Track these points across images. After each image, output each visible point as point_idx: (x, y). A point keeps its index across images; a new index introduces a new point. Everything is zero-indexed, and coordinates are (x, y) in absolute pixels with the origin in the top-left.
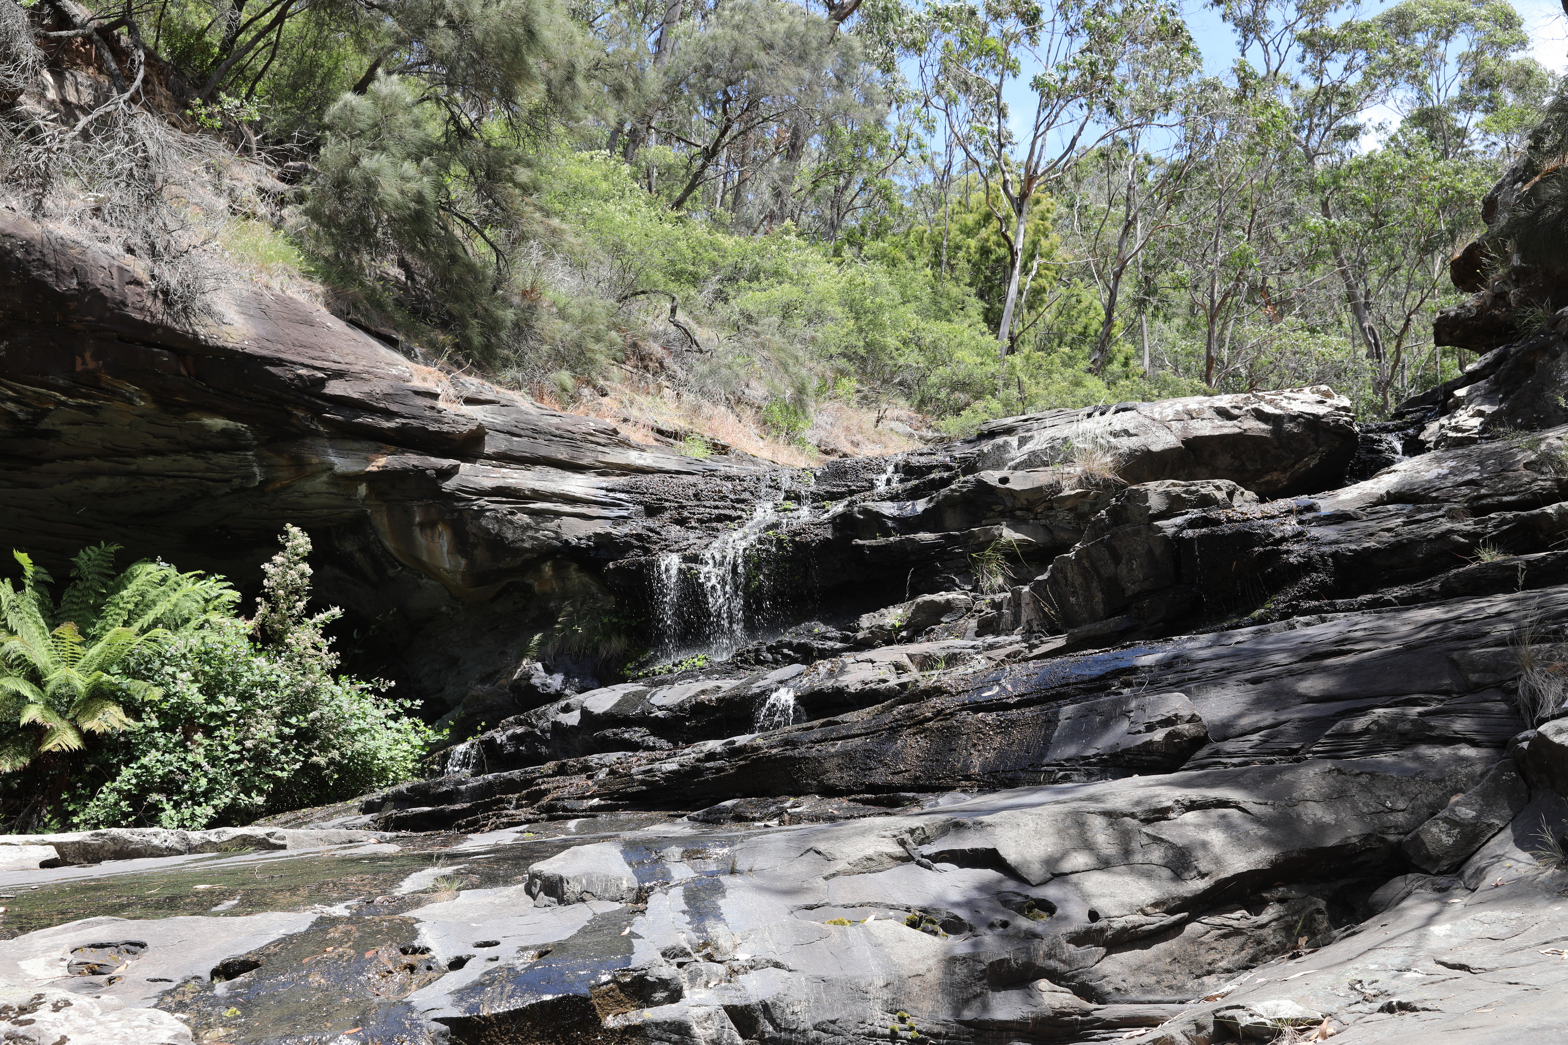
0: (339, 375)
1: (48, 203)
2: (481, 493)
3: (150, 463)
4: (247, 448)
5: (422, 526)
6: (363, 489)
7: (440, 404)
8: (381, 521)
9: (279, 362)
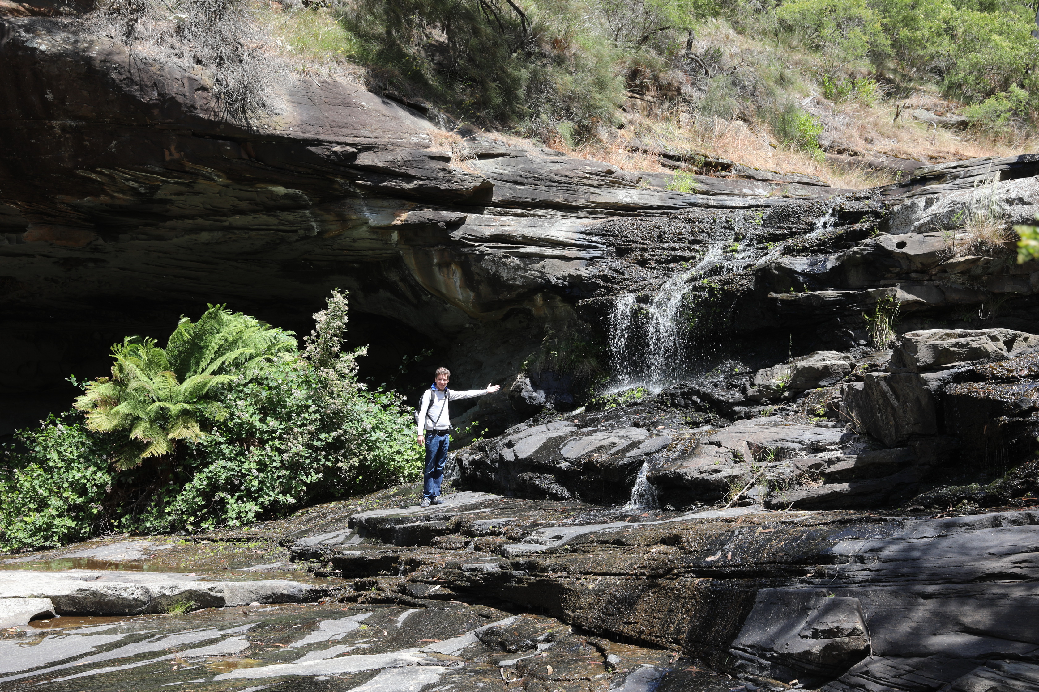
0: (368, 148)
1: (139, 27)
2: (482, 240)
3: (237, 220)
4: (305, 207)
5: (440, 265)
6: (395, 236)
7: (452, 165)
8: (410, 261)
9: (318, 143)
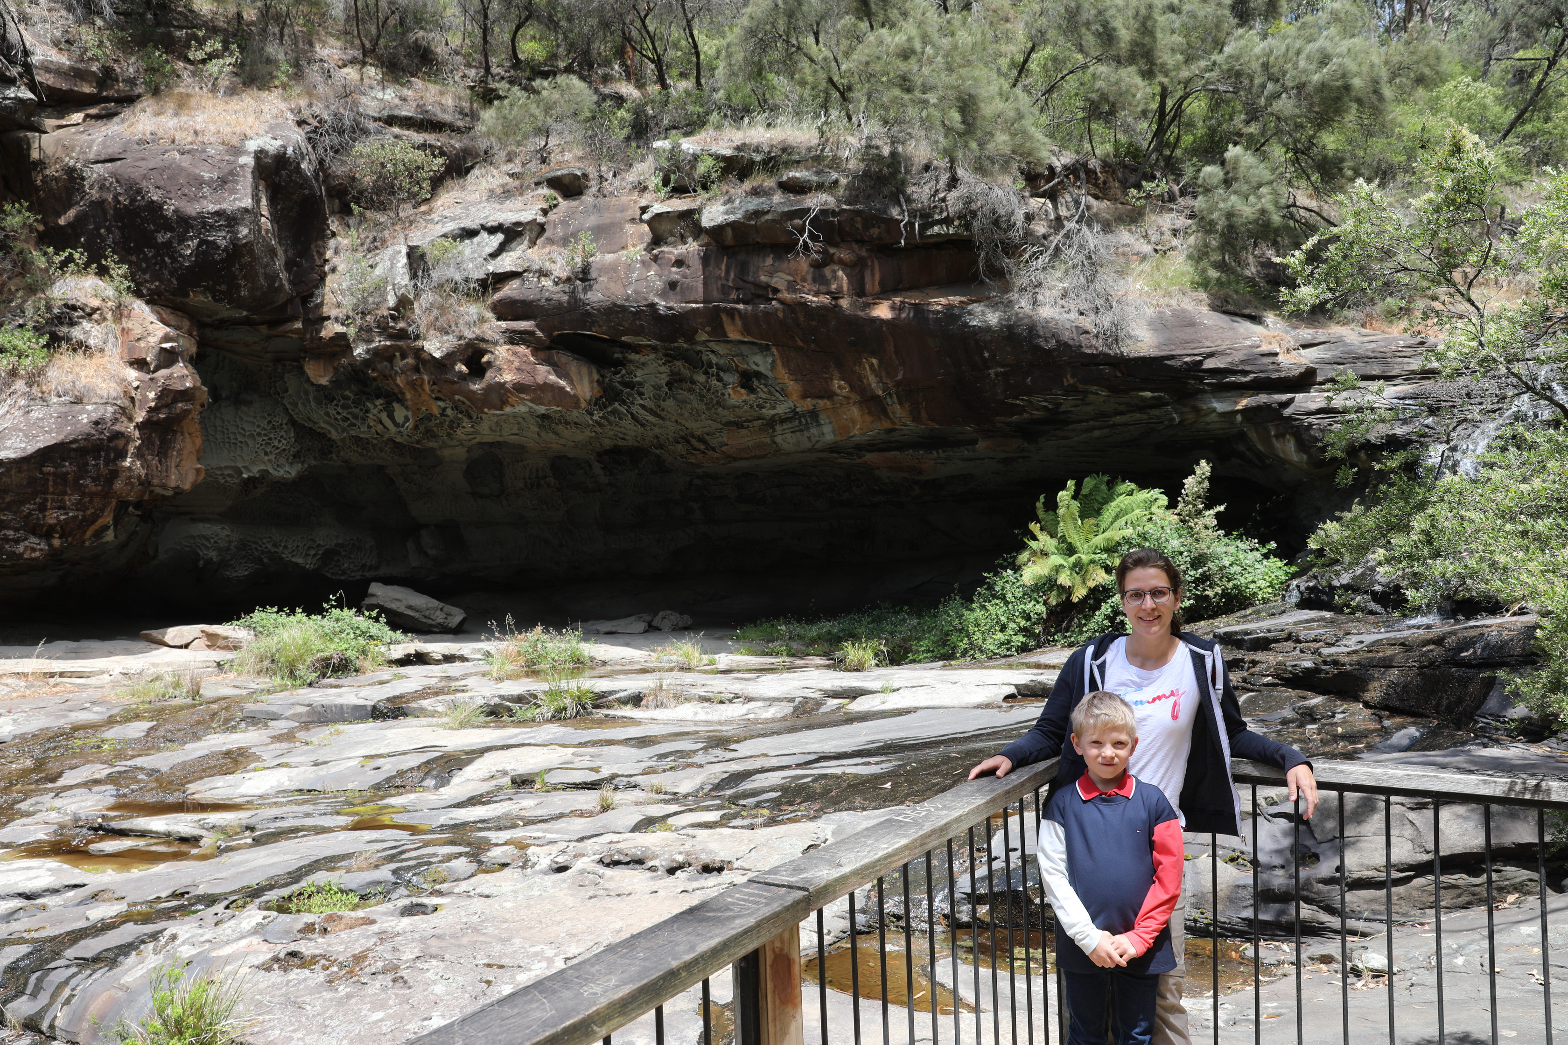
0: (1211, 355)
1: (1040, 297)
2: (1310, 413)
3: (1118, 419)
4: (1167, 404)
5: (1277, 436)
6: (1239, 418)
7: (1281, 358)
8: (1253, 435)
9: (1172, 357)
